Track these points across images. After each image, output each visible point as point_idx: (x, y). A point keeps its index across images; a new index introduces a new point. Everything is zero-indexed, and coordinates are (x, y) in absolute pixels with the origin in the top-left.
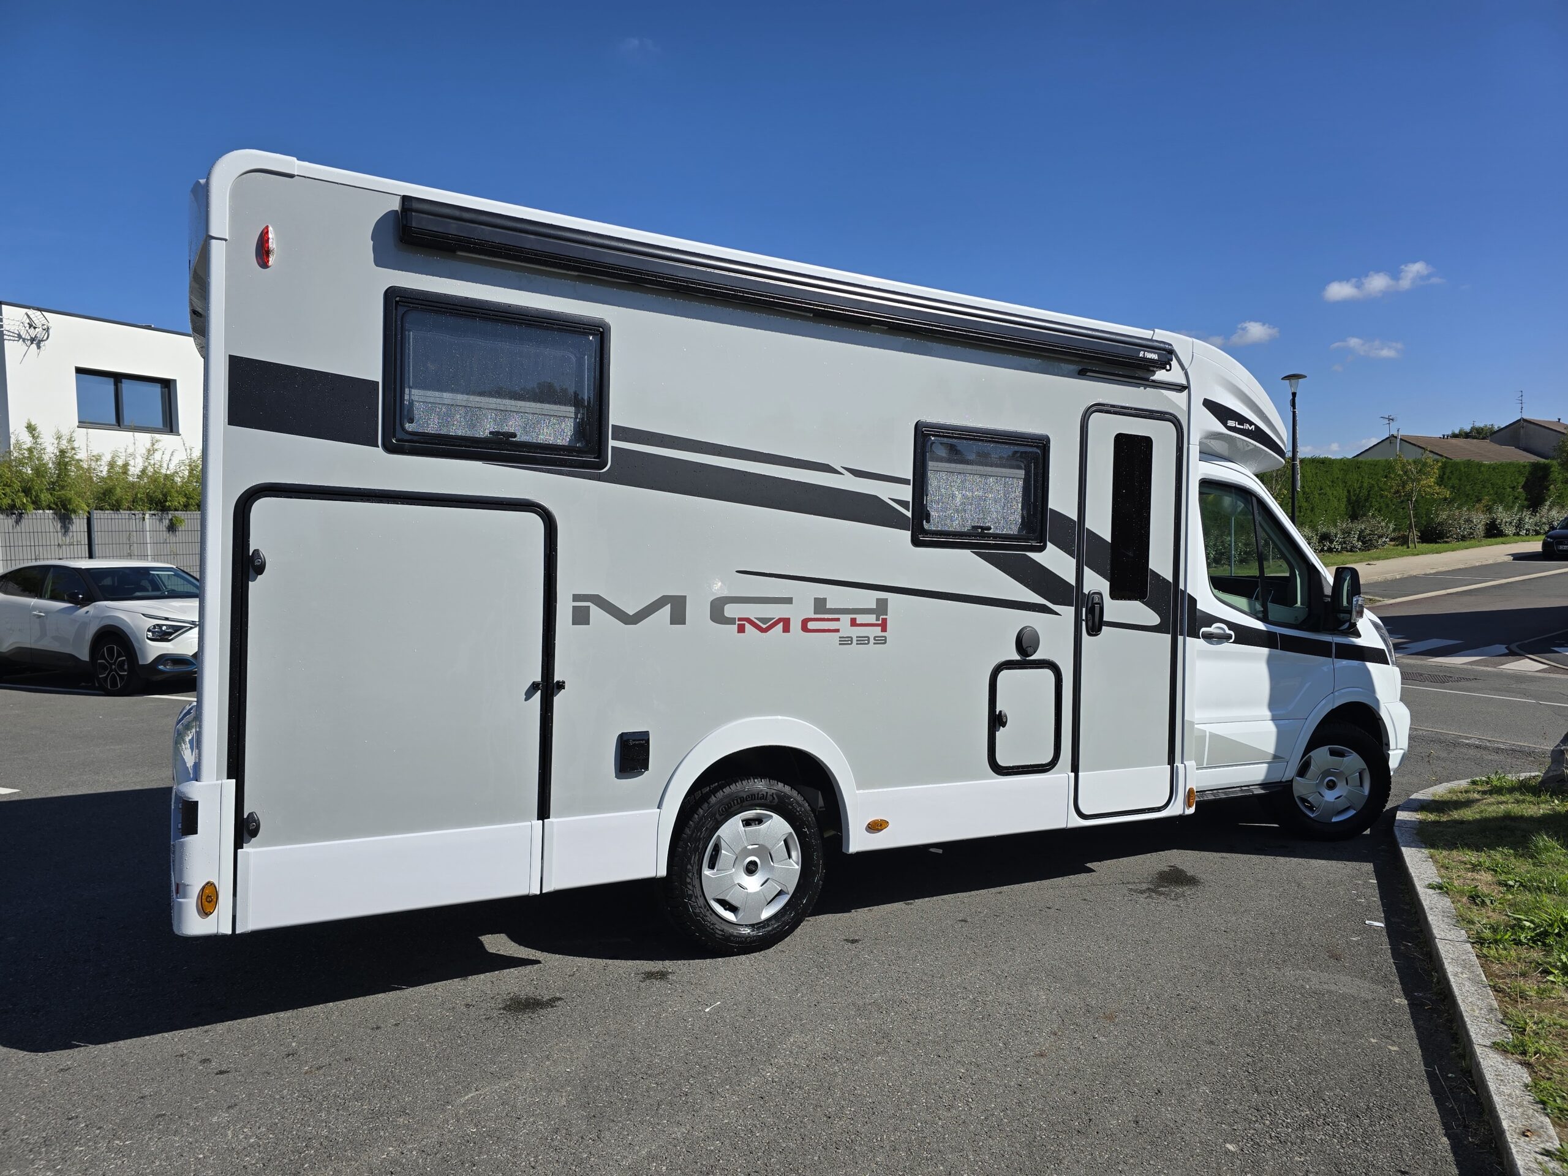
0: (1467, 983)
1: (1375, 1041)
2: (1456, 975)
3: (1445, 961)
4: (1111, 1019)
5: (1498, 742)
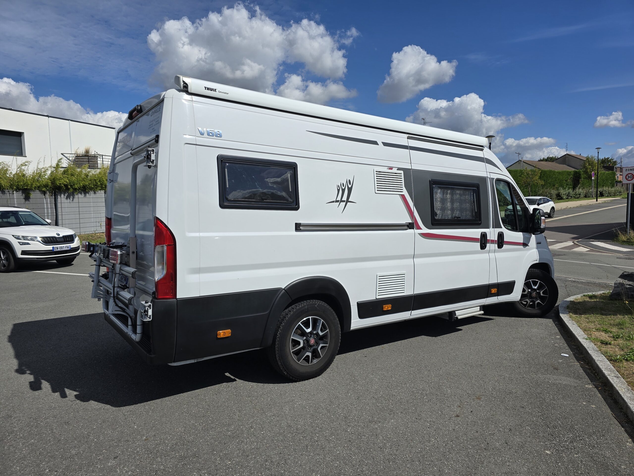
0: (615, 378)
1: (585, 403)
2: (609, 375)
3: (602, 369)
4: (479, 399)
5: (581, 279)
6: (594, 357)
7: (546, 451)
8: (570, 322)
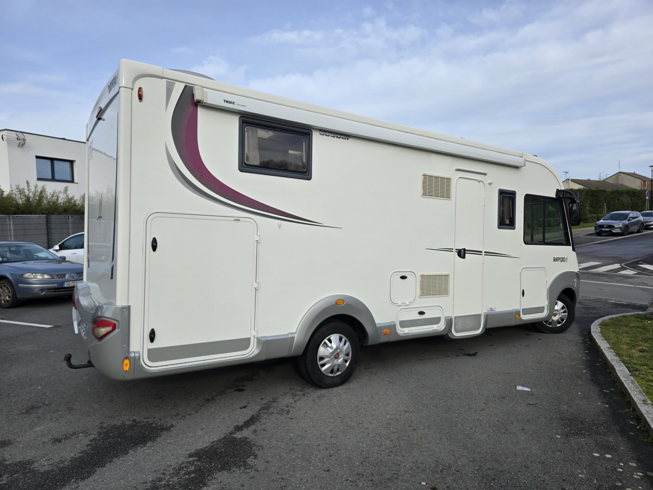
0: (630, 384)
1: (600, 404)
2: (625, 381)
3: (620, 377)
4: (504, 398)
5: (622, 302)
6: (615, 367)
7: (557, 436)
8: (600, 338)
